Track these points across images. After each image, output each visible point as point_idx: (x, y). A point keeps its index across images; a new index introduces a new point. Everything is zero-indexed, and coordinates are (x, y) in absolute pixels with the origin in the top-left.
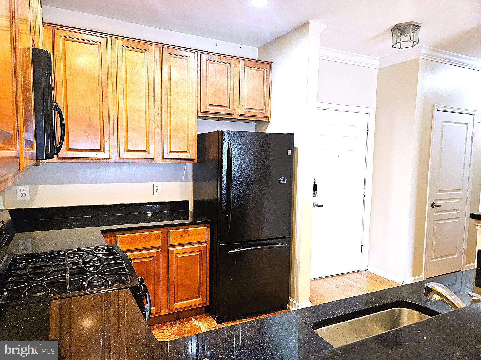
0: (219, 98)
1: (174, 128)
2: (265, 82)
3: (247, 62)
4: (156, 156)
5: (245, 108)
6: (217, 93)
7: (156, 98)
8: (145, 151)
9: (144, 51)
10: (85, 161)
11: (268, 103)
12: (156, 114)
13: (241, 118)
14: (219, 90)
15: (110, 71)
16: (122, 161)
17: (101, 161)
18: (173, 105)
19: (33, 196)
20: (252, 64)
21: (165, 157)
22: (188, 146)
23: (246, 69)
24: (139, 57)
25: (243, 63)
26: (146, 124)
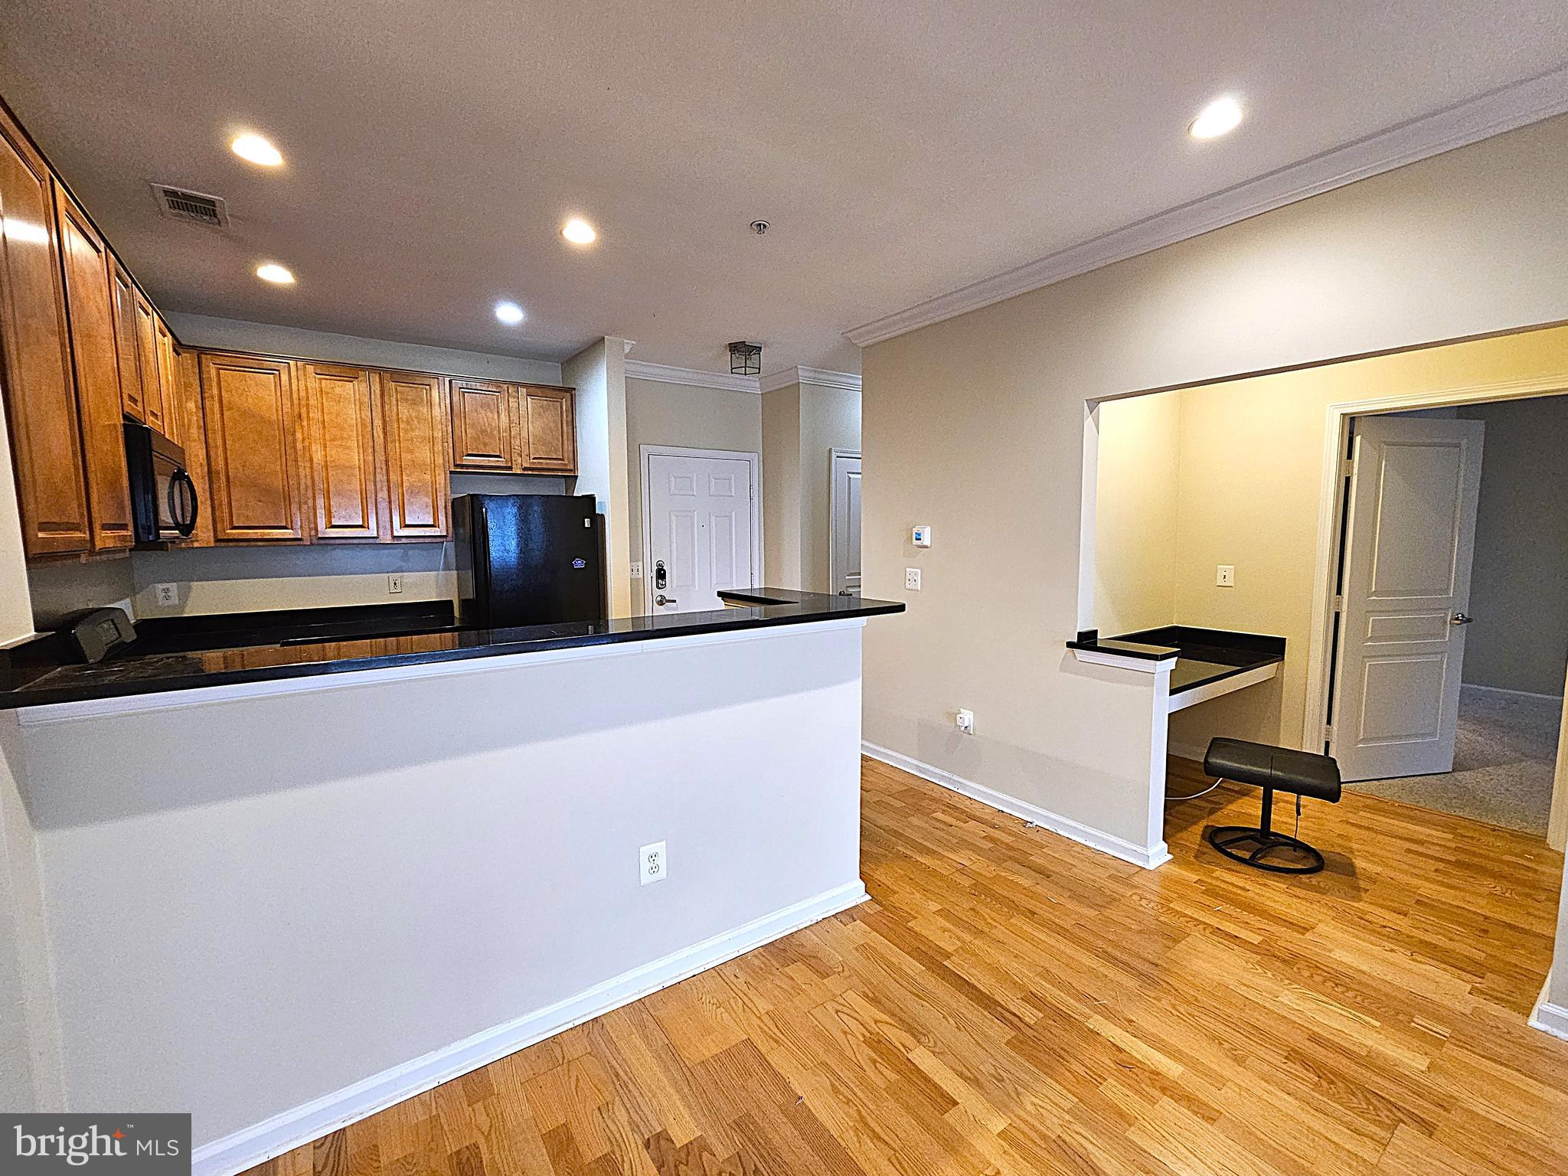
0: (485, 445)
1: (410, 491)
2: (565, 416)
3: (530, 390)
4: (381, 533)
5: (532, 457)
6: (481, 437)
7: (377, 448)
8: (361, 526)
9: (352, 378)
10: (260, 543)
11: (571, 448)
12: (378, 470)
13: (526, 472)
14: (483, 431)
15: (297, 411)
16: (322, 542)
17: (288, 543)
18: (406, 457)
19: (184, 596)
20: (539, 392)
21: (395, 534)
22: (436, 518)
23: (529, 399)
24: (347, 389)
25: (523, 391)
26: (361, 484)
